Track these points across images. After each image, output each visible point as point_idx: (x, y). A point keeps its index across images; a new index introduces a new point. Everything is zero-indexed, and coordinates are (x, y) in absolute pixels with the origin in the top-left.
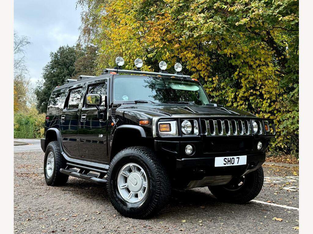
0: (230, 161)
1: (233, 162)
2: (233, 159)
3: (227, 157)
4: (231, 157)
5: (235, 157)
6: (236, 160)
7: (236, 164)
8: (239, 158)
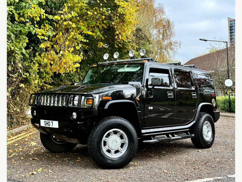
0: (47, 123)
1: (49, 125)
2: (49, 122)
3: (46, 121)
4: (48, 121)
5: (50, 121)
6: (51, 123)
7: (51, 126)
8: (52, 122)
